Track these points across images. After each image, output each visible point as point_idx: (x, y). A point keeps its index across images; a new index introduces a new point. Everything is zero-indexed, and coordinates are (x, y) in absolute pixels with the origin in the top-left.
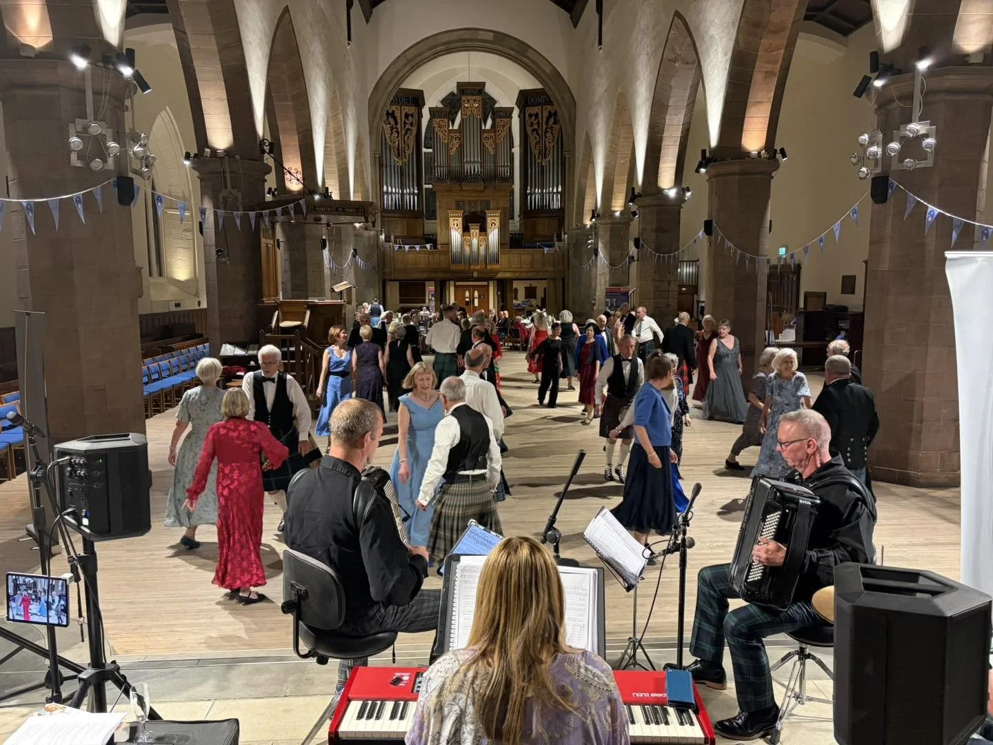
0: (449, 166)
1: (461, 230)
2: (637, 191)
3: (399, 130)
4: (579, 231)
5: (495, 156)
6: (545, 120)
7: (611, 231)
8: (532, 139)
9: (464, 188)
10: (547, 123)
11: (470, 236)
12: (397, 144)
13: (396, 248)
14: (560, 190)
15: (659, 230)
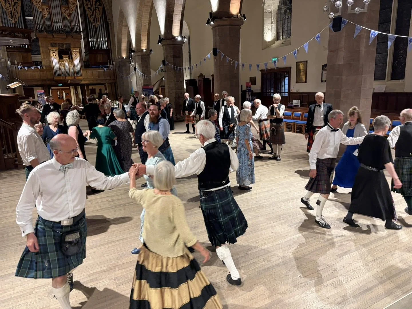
0: (44, 24)
1: (58, 58)
2: (161, 37)
3: (10, 2)
4: (120, 60)
5: (70, 20)
6: (94, 3)
7: (142, 59)
8: (89, 13)
9: (55, 36)
10: (95, 5)
11: (63, 61)
12: (10, 10)
13: (20, 68)
14: (106, 39)
15: (175, 56)
